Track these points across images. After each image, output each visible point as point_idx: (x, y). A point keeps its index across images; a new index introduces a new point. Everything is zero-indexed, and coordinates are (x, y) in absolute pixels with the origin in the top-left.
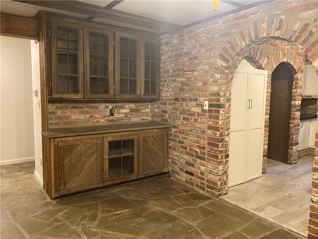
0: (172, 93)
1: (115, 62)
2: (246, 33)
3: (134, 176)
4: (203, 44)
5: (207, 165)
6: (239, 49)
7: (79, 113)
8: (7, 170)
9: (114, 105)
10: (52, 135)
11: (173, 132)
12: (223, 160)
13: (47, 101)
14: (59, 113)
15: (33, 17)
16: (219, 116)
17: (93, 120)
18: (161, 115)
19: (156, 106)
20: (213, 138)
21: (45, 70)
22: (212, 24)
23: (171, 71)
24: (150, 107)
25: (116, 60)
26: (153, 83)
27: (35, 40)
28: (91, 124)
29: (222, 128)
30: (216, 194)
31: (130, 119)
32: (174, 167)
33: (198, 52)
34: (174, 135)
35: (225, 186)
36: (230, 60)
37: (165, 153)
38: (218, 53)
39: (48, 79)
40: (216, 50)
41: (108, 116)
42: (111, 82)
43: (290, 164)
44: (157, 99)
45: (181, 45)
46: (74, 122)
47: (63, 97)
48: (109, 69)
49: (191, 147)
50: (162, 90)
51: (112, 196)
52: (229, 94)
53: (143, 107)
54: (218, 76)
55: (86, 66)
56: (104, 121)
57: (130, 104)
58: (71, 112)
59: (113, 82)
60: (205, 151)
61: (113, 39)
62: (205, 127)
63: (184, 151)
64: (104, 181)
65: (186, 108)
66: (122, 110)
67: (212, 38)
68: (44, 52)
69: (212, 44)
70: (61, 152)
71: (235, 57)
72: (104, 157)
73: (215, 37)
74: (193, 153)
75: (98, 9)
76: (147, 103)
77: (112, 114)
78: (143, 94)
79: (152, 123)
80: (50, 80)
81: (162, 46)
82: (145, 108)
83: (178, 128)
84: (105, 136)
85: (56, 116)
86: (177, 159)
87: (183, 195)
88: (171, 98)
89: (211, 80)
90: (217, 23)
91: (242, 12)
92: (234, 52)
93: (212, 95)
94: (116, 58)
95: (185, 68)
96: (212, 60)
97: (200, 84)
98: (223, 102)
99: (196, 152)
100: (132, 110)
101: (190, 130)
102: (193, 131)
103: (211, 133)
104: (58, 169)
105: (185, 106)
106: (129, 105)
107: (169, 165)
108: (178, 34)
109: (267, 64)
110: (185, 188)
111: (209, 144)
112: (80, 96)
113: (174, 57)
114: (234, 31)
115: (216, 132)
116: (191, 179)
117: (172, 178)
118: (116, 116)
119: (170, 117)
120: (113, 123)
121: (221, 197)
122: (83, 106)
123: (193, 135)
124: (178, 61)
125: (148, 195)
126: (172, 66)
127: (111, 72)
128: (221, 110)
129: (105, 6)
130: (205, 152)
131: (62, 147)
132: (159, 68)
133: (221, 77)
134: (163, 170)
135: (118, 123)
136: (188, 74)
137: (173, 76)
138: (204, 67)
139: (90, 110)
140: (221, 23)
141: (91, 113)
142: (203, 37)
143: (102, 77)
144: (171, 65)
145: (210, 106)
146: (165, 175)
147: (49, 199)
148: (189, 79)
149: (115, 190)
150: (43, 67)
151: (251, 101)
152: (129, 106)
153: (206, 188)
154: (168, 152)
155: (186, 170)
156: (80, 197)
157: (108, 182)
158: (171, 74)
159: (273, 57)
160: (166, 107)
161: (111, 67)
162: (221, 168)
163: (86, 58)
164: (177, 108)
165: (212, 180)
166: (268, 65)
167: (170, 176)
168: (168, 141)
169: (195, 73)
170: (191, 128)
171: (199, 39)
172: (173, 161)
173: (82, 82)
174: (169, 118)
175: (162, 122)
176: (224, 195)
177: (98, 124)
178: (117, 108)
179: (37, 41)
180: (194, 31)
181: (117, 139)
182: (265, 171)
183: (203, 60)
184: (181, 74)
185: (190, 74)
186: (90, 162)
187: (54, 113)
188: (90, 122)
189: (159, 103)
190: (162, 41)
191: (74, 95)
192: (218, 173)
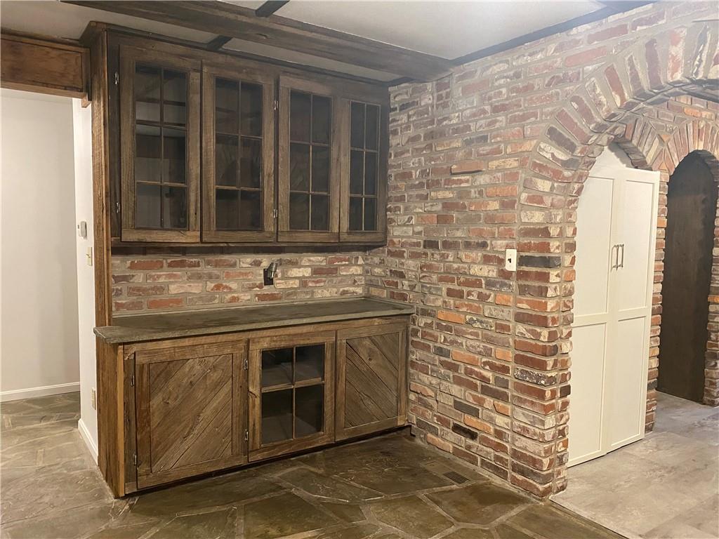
0: (419, 229)
1: (278, 152)
2: (623, 72)
3: (323, 438)
4: (503, 105)
5: (512, 413)
6: (604, 114)
7: (189, 278)
8: (15, 415)
9: (275, 257)
10: (121, 337)
11: (422, 325)
12: (557, 402)
13: (108, 250)
14: (139, 278)
15: (78, 40)
16: (547, 288)
17: (223, 295)
18: (388, 283)
19: (376, 260)
20: (531, 344)
21: (104, 173)
22: (526, 54)
23: (416, 173)
24: (361, 261)
25: (280, 148)
26: (371, 204)
27: (82, 97)
28: (218, 305)
29: (554, 320)
30: (538, 489)
31: (313, 292)
32: (423, 415)
33: (489, 124)
34: (424, 335)
35: (559, 468)
36: (577, 144)
37: (401, 379)
38: (544, 127)
39: (113, 192)
40: (538, 119)
41: (260, 287)
42: (268, 201)
43: (711, 405)
44: (380, 244)
45: (444, 107)
46: (177, 301)
47: (149, 240)
48: (263, 170)
49: (469, 366)
50: (392, 221)
51: (271, 491)
52: (572, 232)
53: (344, 263)
54: (544, 185)
55: (207, 162)
56: (249, 297)
57: (314, 256)
58: (170, 276)
59: (272, 201)
60: (509, 378)
61: (273, 95)
62: (507, 315)
63: (451, 375)
64: (250, 449)
65: (455, 266)
66: (295, 269)
67: (528, 89)
68: (102, 126)
69: (526, 105)
70: (142, 379)
71: (592, 136)
72: (251, 389)
73: (536, 87)
74: (474, 381)
75: (239, 16)
76: (355, 254)
77: (269, 281)
78: (345, 231)
79: (367, 302)
80: (116, 199)
81: (392, 113)
82: (351, 265)
83: (434, 317)
84: (253, 337)
85: (131, 285)
86: (432, 394)
87: (451, 491)
88: (415, 240)
89: (524, 196)
90: (542, 50)
91: (611, 18)
92: (589, 122)
93: (528, 232)
94: (281, 143)
95: (454, 167)
96: (528, 146)
97: (494, 205)
98: (557, 251)
99: (484, 379)
100: (317, 271)
101: (467, 323)
102: (474, 325)
103: (523, 331)
104: (133, 423)
105: (453, 262)
106: (312, 258)
107: (409, 408)
108: (435, 83)
109: (659, 155)
110: (454, 470)
111: (519, 359)
112: (190, 237)
113: (425, 140)
114: (590, 68)
115: (538, 330)
116: (469, 447)
117: (418, 441)
118: (280, 284)
119: (412, 287)
120: (272, 302)
121: (550, 498)
122: (199, 262)
123: (477, 335)
124: (433, 149)
125: (361, 489)
126: (420, 162)
127: (269, 175)
128: (551, 272)
129: (256, 8)
130: (507, 381)
131: (146, 367)
132: (385, 166)
133: (552, 188)
134: (396, 419)
135: (285, 302)
136: (461, 181)
137: (421, 185)
138: (504, 162)
139: (216, 271)
140: (552, 48)
141: (218, 277)
142: (503, 87)
143: (246, 189)
144: (417, 159)
145: (522, 261)
146: (399, 432)
147: (110, 499)
148: (464, 194)
149: (277, 475)
150: (100, 164)
151: (620, 248)
152: (310, 260)
153: (509, 471)
154: (408, 375)
155: (455, 422)
156: (189, 492)
157: (260, 452)
158: (417, 182)
159: (672, 138)
160: (403, 264)
161: (268, 165)
162: (550, 421)
163: (207, 143)
164: (431, 265)
165: (528, 454)
166: (661, 159)
167: (414, 436)
168: (407, 347)
169: (482, 179)
170: (468, 317)
171: (493, 93)
172: (420, 399)
173: (196, 201)
174: (412, 290)
175: (393, 301)
176: (557, 492)
177: (234, 306)
178: (281, 264)
179: (86, 100)
180: (478, 73)
181: (283, 344)
182: (653, 424)
183: (502, 145)
184: (443, 181)
185: (467, 181)
186: (214, 404)
187: (125, 278)
188: (216, 301)
189: (383, 252)
190: (392, 101)
191: (176, 232)
192: (543, 436)
